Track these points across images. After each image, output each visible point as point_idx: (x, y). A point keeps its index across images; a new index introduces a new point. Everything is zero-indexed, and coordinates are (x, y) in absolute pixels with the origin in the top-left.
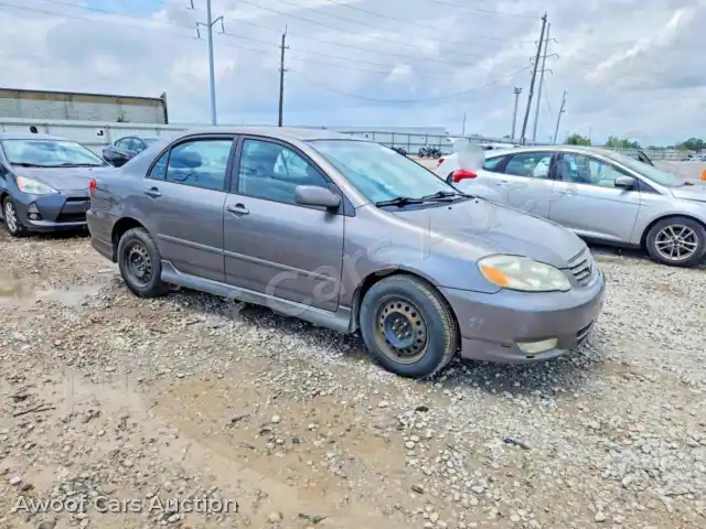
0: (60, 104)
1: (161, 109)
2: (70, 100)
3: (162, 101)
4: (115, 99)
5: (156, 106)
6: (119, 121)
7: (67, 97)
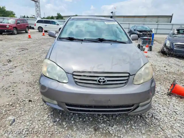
0: (143, 19)
1: (170, 19)
2: (146, 18)
3: (171, 17)
4: (157, 17)
5: (169, 18)
6: (157, 22)
7: (145, 17)
